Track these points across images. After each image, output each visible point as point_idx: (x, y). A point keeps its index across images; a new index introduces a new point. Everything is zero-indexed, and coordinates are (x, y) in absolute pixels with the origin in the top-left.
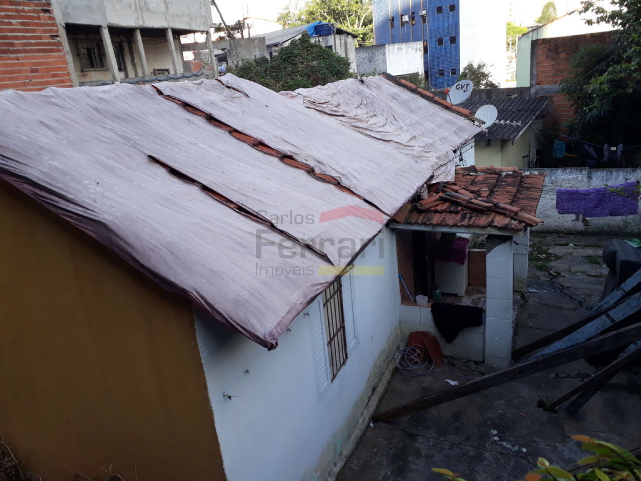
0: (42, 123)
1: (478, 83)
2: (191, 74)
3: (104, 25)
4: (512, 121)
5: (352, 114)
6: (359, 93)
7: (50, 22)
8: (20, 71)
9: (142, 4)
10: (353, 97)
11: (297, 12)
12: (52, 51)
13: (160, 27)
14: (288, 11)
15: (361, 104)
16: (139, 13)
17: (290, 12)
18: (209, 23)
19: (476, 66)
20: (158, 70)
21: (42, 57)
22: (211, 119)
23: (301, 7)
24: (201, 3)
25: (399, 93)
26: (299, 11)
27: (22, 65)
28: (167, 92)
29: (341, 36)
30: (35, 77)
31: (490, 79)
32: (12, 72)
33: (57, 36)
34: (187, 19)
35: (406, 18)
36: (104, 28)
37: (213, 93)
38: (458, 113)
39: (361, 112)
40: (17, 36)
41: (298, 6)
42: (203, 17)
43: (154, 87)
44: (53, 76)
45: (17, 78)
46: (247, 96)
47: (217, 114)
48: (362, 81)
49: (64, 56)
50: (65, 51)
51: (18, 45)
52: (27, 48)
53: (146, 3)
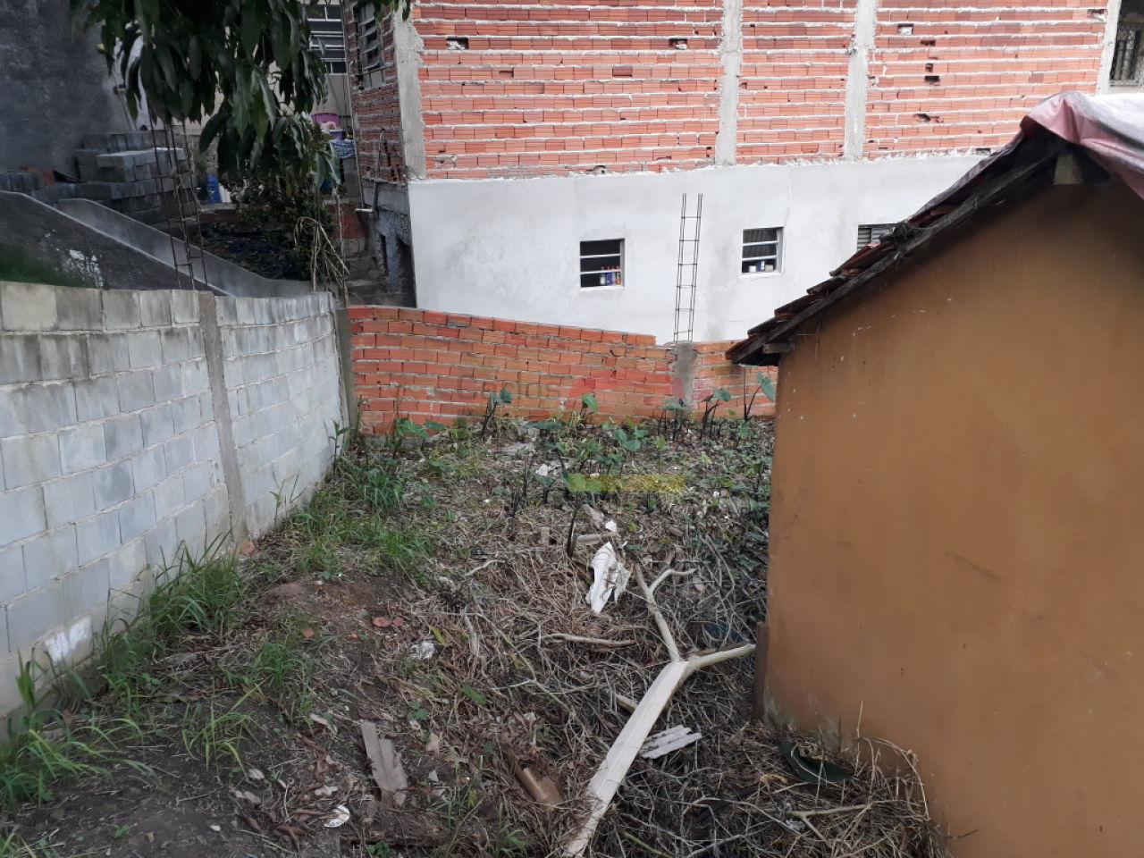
8: (1012, 79)
12: (1081, 40)
21: (1060, 53)
27: (1020, 66)
30: (1033, 90)
32: (999, 79)
33: (1101, 12)
40: (1031, 12)
45: (1001, 91)
49: (1099, 52)
50: (1105, 41)
51: (1027, 28)
52: (1040, 35)
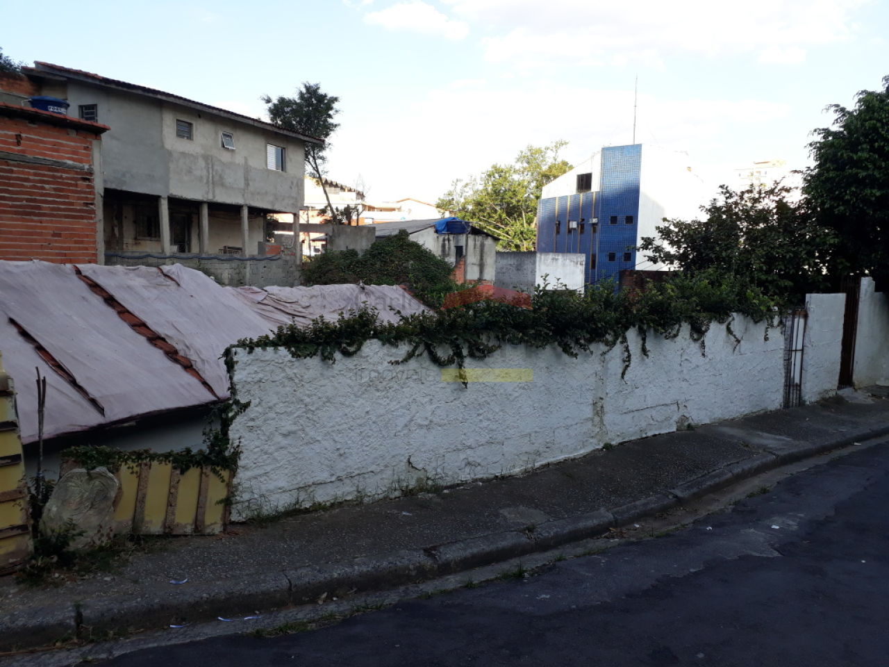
2: (265, 257)
3: (164, 195)
7: (88, 190)
8: (40, 234)
9: (217, 178)
12: (82, 218)
13: (234, 203)
16: (211, 187)
18: (299, 205)
20: (229, 248)
21: (69, 223)
24: (292, 183)
27: (45, 228)
28: (87, 273)
29: (477, 237)
30: (56, 241)
32: (31, 234)
33: (92, 204)
34: (271, 198)
35: (574, 225)
36: (164, 198)
40: (47, 200)
42: (293, 198)
43: (76, 267)
44: (76, 242)
45: (35, 241)
48: (363, 289)
49: (94, 224)
50: (97, 219)
51: (46, 208)
52: (55, 213)
53: (221, 177)
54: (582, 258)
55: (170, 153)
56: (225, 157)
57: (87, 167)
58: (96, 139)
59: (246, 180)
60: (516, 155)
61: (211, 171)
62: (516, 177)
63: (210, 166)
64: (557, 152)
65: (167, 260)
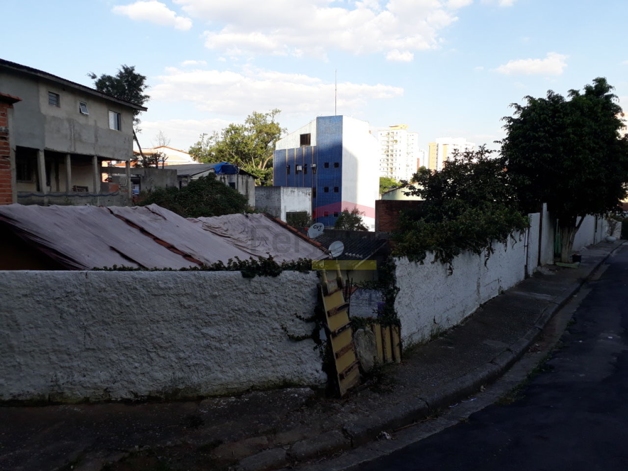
0: (55, 224)
1: (352, 225)
2: (108, 194)
3: (42, 149)
4: (356, 254)
5: (236, 237)
6: (243, 224)
7: (4, 146)
9: (77, 136)
10: (238, 226)
11: (208, 148)
13: (88, 154)
14: (199, 147)
15: (243, 231)
16: (73, 143)
17: (201, 148)
18: (130, 155)
19: (350, 212)
20: (78, 187)
22: (143, 231)
23: (212, 145)
24: (125, 139)
25: (273, 227)
26: (210, 148)
28: (116, 212)
29: (244, 177)
31: (361, 223)
33: (8, 157)
34: (112, 150)
35: (300, 168)
36: (41, 151)
37: (144, 216)
38: (313, 244)
39: (242, 237)
41: (210, 144)
42: (126, 149)
43: (109, 209)
46: (165, 219)
47: (147, 228)
48: (247, 217)
49: (9, 172)
50: (11, 168)
53: (80, 135)
54: (310, 190)
55: (44, 117)
56: (82, 120)
57: (4, 128)
58: (10, 107)
59: (96, 137)
60: (246, 117)
61: (72, 130)
62: (246, 133)
63: (72, 127)
64: (273, 117)
65: (45, 197)
